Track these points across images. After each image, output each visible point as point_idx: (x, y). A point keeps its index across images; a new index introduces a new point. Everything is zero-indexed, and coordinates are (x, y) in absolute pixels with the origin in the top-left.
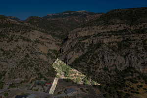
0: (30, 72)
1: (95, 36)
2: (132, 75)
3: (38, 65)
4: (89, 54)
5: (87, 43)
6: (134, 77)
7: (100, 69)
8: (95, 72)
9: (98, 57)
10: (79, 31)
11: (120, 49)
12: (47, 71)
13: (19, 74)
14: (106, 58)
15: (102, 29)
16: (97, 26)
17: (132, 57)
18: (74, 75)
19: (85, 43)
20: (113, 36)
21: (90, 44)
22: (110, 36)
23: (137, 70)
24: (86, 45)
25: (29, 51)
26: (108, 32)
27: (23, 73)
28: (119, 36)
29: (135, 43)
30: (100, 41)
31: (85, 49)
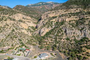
0: (15, 41)
1: (60, 17)
2: (87, 44)
3: (21, 37)
4: (56, 29)
5: (54, 22)
6: (88, 44)
7: (64, 39)
8: (60, 41)
9: (62, 31)
10: (49, 14)
11: (77, 25)
13: (7, 44)
14: (68, 32)
15: (65, 12)
16: (61, 10)
17: (86, 30)
18: (45, 43)
20: (72, 16)
21: (56, 22)
22: (70, 16)
25: (14, 27)
26: (69, 14)
27: (10, 42)
28: (76, 16)
29: (88, 21)
30: (63, 20)
31: (53, 25)
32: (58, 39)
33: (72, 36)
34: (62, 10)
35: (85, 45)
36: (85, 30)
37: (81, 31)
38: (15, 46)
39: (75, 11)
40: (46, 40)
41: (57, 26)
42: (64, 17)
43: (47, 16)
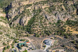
4: (37, 17)
5: (31, 10)
7: (48, 24)
11: (51, 11)
12: (14, 34)
19: (29, 9)
23: (62, 21)
24: (30, 11)
28: (47, 4)
29: (57, 8)
31: (31, 13)
32: (44, 25)
33: (51, 20)
35: (62, 25)
36: (58, 15)
37: (55, 16)
38: (8, 44)
40: (35, 29)
41: (36, 14)
42: (39, 5)
43: (19, 4)
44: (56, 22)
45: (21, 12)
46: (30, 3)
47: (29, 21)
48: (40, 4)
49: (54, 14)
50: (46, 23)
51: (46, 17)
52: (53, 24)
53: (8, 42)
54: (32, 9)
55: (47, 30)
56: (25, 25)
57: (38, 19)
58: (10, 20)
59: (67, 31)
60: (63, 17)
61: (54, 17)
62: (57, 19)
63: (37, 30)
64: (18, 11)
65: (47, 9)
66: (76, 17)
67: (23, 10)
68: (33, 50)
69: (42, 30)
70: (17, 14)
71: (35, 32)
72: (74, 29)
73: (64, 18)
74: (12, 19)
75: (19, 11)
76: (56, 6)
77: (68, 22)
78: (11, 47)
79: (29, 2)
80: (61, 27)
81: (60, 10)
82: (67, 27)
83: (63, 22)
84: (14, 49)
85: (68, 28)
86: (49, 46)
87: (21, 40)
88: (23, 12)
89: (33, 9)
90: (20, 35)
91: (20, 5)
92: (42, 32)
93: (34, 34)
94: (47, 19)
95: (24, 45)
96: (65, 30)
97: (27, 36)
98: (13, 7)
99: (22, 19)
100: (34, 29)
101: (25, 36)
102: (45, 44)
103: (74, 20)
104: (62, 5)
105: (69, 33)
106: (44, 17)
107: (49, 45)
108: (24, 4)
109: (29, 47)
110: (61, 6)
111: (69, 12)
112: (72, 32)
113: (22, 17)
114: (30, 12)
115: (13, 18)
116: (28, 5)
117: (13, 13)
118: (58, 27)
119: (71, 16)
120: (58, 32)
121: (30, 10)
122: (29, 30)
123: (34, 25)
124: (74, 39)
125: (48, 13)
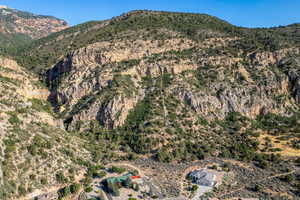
1: (150, 60)
4: (157, 98)
5: (135, 77)
7: (196, 124)
8: (191, 130)
9: (178, 102)
11: (202, 83)
13: (32, 177)
15: (159, 46)
16: (144, 40)
18: (160, 145)
19: (130, 76)
20: (182, 60)
22: (177, 60)
23: (243, 115)
24: (135, 81)
26: (170, 52)
28: (189, 61)
29: (222, 72)
30: (165, 70)
31: (138, 88)
32: (182, 126)
33: (207, 112)
34: (149, 42)
35: (244, 129)
36: (227, 95)
37: (218, 97)
38: (72, 178)
39: (179, 45)
40: (155, 136)
42: (164, 62)
43: (98, 59)
44: (222, 118)
45: (103, 84)
46: (134, 56)
47: (130, 112)
48: (165, 58)
49: (214, 91)
50: (188, 119)
51: (188, 102)
52: (213, 126)
53: (71, 171)
54: (140, 74)
55: (193, 142)
56: (116, 124)
57: (162, 105)
58: (62, 109)
59: (261, 147)
60: (245, 101)
61: (215, 102)
62: (225, 109)
63: (162, 142)
64: (94, 81)
65: (190, 75)
66: (287, 103)
67: (111, 78)
68: (154, 197)
69: (178, 142)
70: (88, 89)
71: (154, 149)
72: (285, 142)
73: (249, 104)
74: (71, 108)
75: (97, 80)
76: (218, 67)
77: (263, 120)
78: (81, 190)
79: (132, 52)
80: (242, 135)
81: (232, 80)
82: (262, 136)
83: (245, 118)
84: (92, 193)
85: (266, 139)
86: (209, 189)
87: (112, 170)
88: (109, 82)
89: (145, 75)
90: (106, 156)
91: (100, 63)
92: (177, 148)
93: (151, 155)
94: (193, 108)
95: (124, 184)
96: (255, 145)
97: (130, 158)
98: (75, 68)
99: (110, 104)
100: (149, 136)
101: (123, 159)
102: (194, 182)
103: (282, 112)
104: (240, 65)
105: (270, 153)
106: (182, 99)
107: (207, 185)
108: (113, 60)
109: (142, 189)
110: (235, 66)
111: (262, 87)
112: (278, 150)
113: (108, 100)
114: (132, 83)
115: (74, 102)
116: (127, 62)
117: (76, 86)
118: (231, 134)
119: (270, 101)
120: (231, 149)
121: (133, 79)
122: (133, 142)
123: (148, 124)
124: (287, 171)
125: (194, 87)
